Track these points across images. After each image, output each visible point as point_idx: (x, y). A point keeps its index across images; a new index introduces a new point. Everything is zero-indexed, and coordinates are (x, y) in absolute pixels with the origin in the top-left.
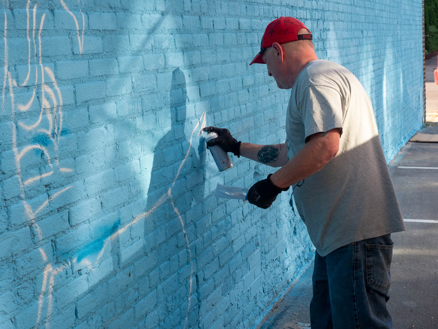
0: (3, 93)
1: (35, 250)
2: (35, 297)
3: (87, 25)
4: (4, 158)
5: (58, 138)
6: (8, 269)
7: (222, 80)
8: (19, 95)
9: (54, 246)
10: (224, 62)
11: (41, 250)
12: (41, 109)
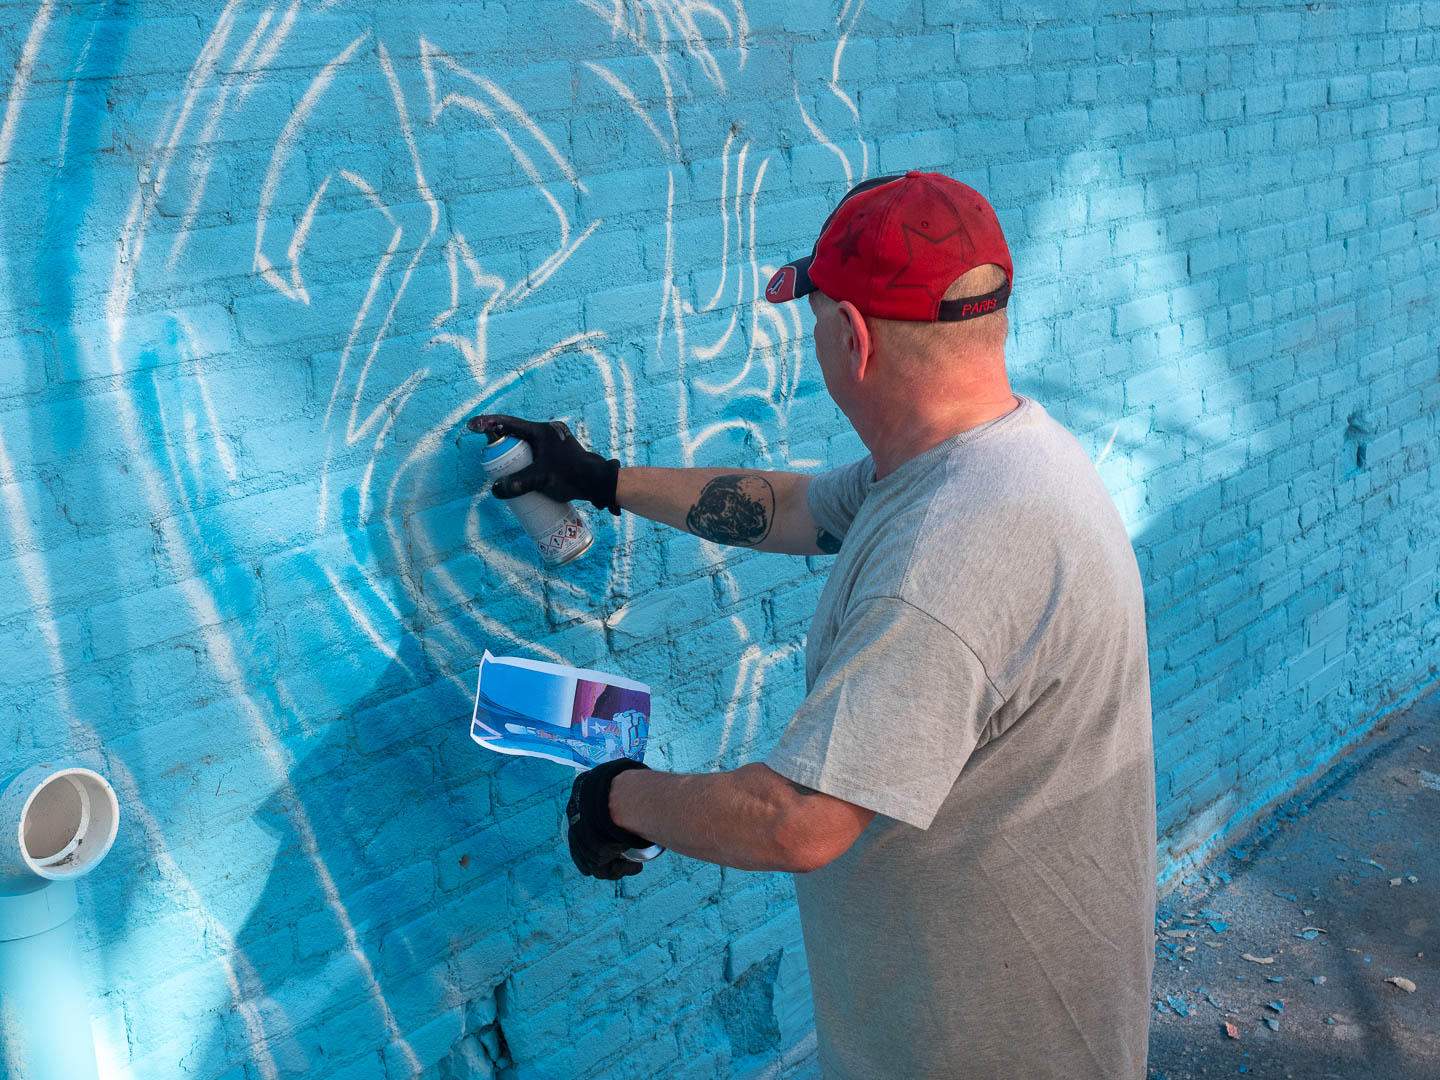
0: (660, 330)
1: (722, 621)
2: (719, 707)
3: (875, 166)
5: (790, 403)
6: (658, 657)
7: (1260, 230)
8: (697, 328)
9: (768, 611)
10: (1273, 186)
11: (735, 620)
12: (748, 350)
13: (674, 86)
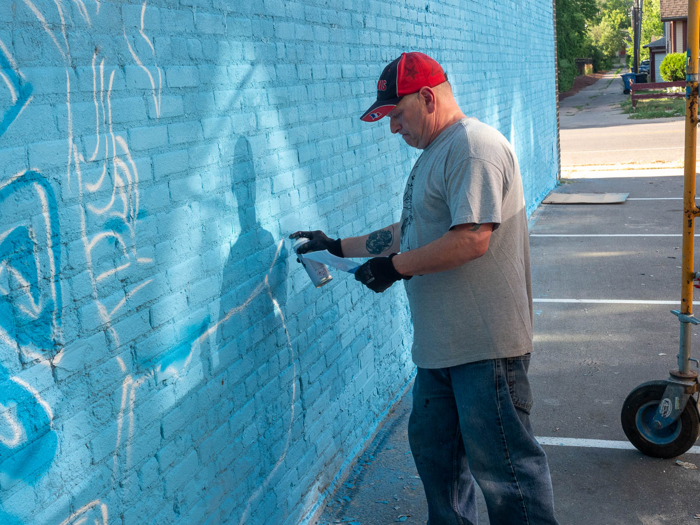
0: (68, 171)
1: (111, 360)
2: (114, 416)
3: (164, 83)
4: (72, 250)
5: (135, 222)
6: (81, 384)
7: (324, 141)
8: (87, 172)
9: (133, 353)
10: (326, 119)
11: (119, 359)
12: (113, 188)
13: (66, 18)
